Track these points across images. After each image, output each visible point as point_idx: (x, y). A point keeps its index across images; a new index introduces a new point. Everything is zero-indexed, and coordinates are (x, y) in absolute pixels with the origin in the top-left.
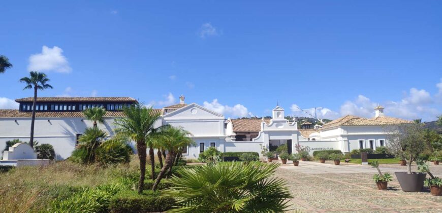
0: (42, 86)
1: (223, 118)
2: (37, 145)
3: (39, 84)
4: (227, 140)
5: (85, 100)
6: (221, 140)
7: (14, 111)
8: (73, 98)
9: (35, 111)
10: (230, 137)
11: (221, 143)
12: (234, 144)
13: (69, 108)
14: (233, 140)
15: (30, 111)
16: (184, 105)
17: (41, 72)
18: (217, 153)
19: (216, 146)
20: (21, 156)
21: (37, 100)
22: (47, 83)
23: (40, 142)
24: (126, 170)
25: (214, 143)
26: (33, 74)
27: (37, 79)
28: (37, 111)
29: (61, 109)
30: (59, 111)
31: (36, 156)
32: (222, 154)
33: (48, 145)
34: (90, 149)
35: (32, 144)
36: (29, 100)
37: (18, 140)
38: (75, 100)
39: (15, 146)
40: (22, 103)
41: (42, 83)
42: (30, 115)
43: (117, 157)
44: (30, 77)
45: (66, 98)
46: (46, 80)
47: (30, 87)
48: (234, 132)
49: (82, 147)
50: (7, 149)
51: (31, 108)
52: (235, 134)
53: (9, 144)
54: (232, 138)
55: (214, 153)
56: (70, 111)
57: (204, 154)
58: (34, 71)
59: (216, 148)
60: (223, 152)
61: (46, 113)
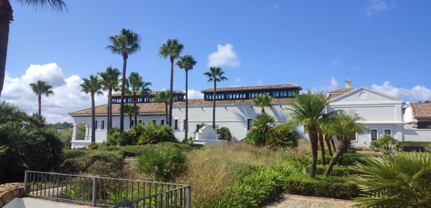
0: (219, 78)
1: (401, 102)
2: (218, 128)
3: (217, 77)
4: (406, 127)
5: (253, 88)
6: (399, 127)
7: (201, 100)
8: (243, 88)
9: (215, 100)
10: (410, 123)
11: (399, 131)
12: (416, 132)
13: (241, 97)
14: (413, 127)
15: (212, 100)
16: (350, 90)
17: (218, 67)
18: (394, 141)
19: (391, 134)
20: (208, 137)
21: (217, 90)
22: (223, 75)
23: (220, 126)
24: (294, 154)
25: (389, 131)
26: (212, 69)
27: (216, 73)
28: (217, 100)
29: (234, 97)
30: (233, 99)
31: (218, 137)
32: (400, 143)
33: (226, 128)
34: (261, 133)
35: (214, 126)
36: (211, 90)
37: (204, 124)
38: (245, 89)
39: (203, 128)
40: (206, 93)
41: (220, 75)
42: (212, 103)
43: (286, 141)
44: (210, 72)
45: (238, 88)
46: (223, 73)
47: (211, 79)
48: (415, 118)
49: (254, 131)
50: (197, 131)
51: (212, 97)
52: (416, 121)
53: (199, 127)
54: (412, 125)
55: (390, 142)
56: (241, 99)
57: (377, 142)
58: (213, 67)
59: (392, 136)
60: (401, 140)
61: (224, 101)
